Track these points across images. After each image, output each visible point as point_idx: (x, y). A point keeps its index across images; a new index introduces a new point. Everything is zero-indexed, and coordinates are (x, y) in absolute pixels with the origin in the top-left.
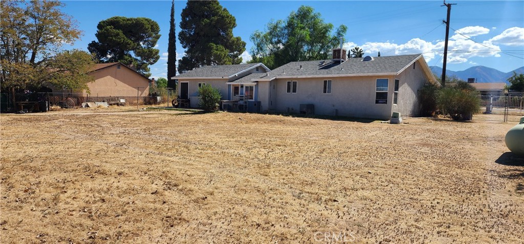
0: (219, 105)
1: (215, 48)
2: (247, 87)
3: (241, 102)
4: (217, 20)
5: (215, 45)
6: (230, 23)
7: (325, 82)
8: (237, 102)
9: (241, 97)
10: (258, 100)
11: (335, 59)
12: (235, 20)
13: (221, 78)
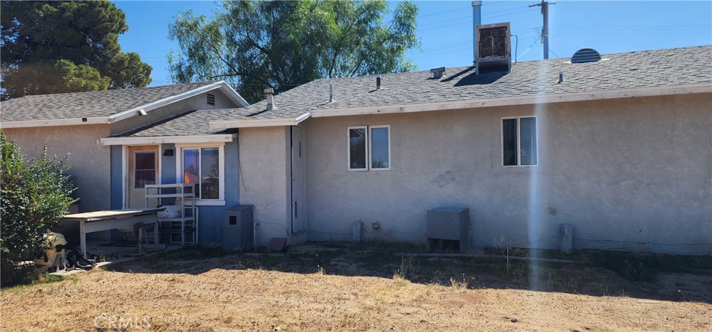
0: (62, 241)
1: (72, 71)
3: (170, 213)
5: (73, 66)
6: (111, 20)
7: (510, 126)
8: (154, 213)
9: (165, 191)
11: (488, 59)
13: (79, 121)
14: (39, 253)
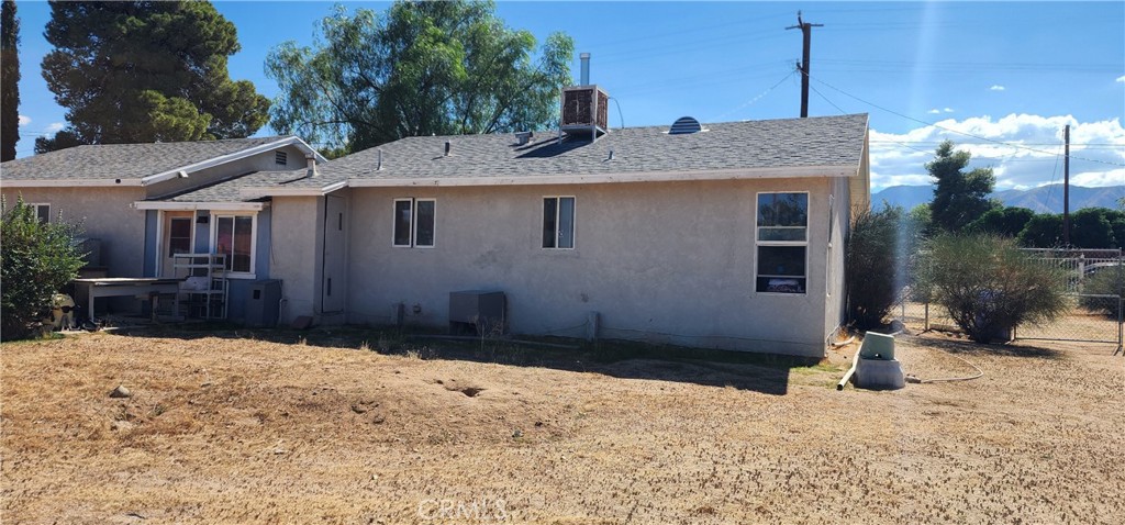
0: (69, 302)
1: (161, 106)
2: (224, 223)
3: (198, 285)
4: (173, 24)
5: (162, 98)
6: (216, 37)
7: (550, 205)
8: (175, 282)
9: (198, 261)
10: (273, 275)
11: (572, 126)
12: (233, 32)
13: (112, 183)
14: (47, 313)
